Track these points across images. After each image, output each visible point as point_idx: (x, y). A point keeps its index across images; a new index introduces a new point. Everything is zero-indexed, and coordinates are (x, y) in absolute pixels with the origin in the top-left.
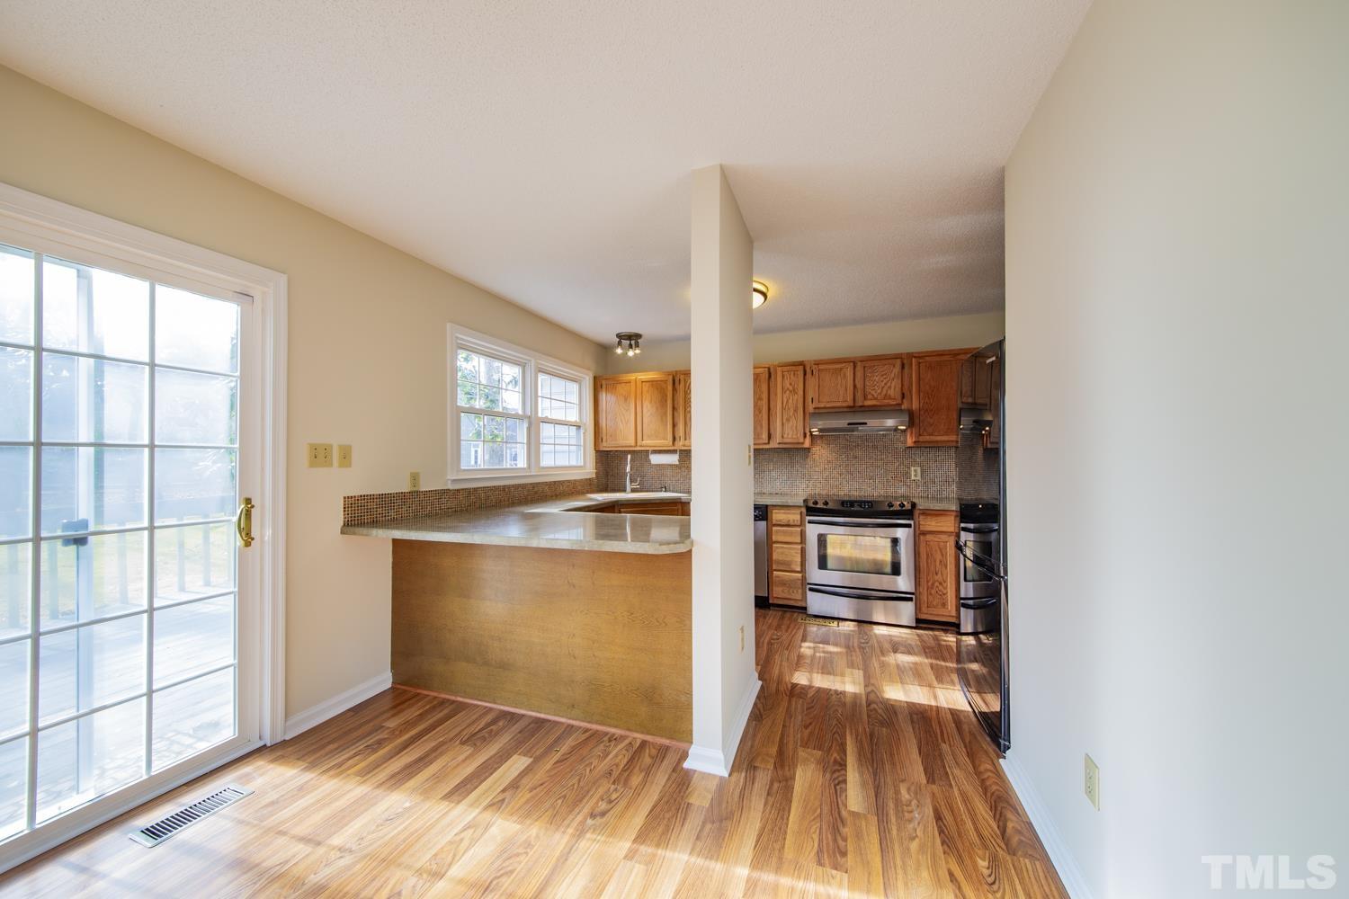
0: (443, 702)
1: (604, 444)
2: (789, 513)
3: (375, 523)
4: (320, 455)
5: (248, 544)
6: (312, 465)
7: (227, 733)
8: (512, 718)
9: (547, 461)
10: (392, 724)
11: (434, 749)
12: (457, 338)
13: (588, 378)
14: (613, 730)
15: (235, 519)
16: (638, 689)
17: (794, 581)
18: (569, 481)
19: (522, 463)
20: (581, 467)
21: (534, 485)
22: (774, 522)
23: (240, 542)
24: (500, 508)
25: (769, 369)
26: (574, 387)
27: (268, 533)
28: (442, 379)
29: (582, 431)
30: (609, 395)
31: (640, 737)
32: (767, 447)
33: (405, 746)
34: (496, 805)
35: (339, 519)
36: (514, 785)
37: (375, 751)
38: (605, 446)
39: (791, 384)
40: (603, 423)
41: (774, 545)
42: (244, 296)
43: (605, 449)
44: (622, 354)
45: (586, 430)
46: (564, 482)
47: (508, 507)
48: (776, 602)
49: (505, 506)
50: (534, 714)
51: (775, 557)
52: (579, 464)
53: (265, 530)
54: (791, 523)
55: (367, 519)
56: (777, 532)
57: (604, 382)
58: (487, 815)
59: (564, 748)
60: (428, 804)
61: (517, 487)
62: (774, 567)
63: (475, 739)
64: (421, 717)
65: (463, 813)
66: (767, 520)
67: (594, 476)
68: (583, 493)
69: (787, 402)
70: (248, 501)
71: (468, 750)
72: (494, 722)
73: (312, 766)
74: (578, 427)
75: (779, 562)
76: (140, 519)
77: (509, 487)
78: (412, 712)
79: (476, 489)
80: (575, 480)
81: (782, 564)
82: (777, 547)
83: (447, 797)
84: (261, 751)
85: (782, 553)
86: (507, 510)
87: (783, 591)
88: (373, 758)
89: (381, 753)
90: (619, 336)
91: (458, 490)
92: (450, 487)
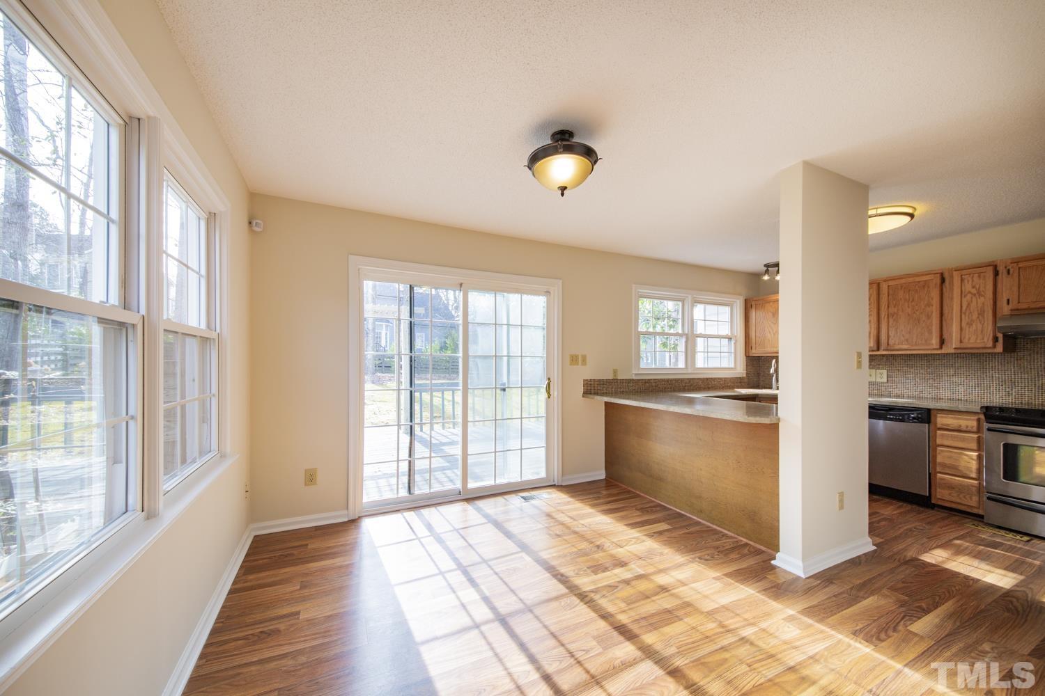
0: (629, 492)
1: (754, 351)
2: (958, 419)
3: (596, 394)
4: (574, 360)
5: (549, 397)
6: (571, 365)
7: (543, 474)
8: (665, 508)
9: (700, 363)
10: (605, 492)
11: (623, 507)
12: (639, 292)
13: (738, 301)
14: (726, 532)
15: (545, 386)
16: (743, 511)
17: (970, 486)
18: (721, 379)
19: (681, 365)
20: (732, 368)
21: (690, 380)
22: (939, 426)
23: (547, 396)
24: (666, 392)
25: (942, 274)
26: (727, 309)
27: (556, 393)
28: (630, 316)
29: (733, 342)
30: (758, 312)
31: (745, 540)
32: (939, 352)
33: (609, 502)
34: (651, 536)
35: (582, 391)
36: (660, 533)
37: (596, 500)
38: (755, 352)
39: (973, 287)
40: (753, 334)
41: (939, 448)
42: (548, 293)
43: (754, 355)
44: (768, 280)
45: (736, 341)
46: (715, 379)
47: (671, 392)
48: (940, 503)
49: (668, 392)
50: (678, 510)
51: (939, 459)
52: (731, 366)
53: (555, 393)
54: (963, 428)
55: (593, 391)
56: (942, 435)
57: (753, 303)
58: (644, 538)
59: (692, 529)
60: (618, 524)
61: (677, 380)
62: (938, 470)
63: (643, 510)
64: (618, 494)
65: (634, 533)
66: (929, 422)
67: (745, 376)
68: (733, 388)
69: (969, 305)
70: (549, 379)
71: (638, 513)
72: (654, 507)
73: (572, 497)
74: (730, 339)
75: (944, 465)
76: (518, 384)
77: (672, 380)
78: (614, 491)
79: (649, 380)
80: (725, 378)
81: (949, 467)
82: (942, 451)
83: (626, 525)
84: (553, 486)
85: (950, 457)
86: (670, 393)
87: (950, 494)
88: (596, 502)
89: (599, 501)
90: (765, 266)
91: (639, 380)
92: (634, 378)
